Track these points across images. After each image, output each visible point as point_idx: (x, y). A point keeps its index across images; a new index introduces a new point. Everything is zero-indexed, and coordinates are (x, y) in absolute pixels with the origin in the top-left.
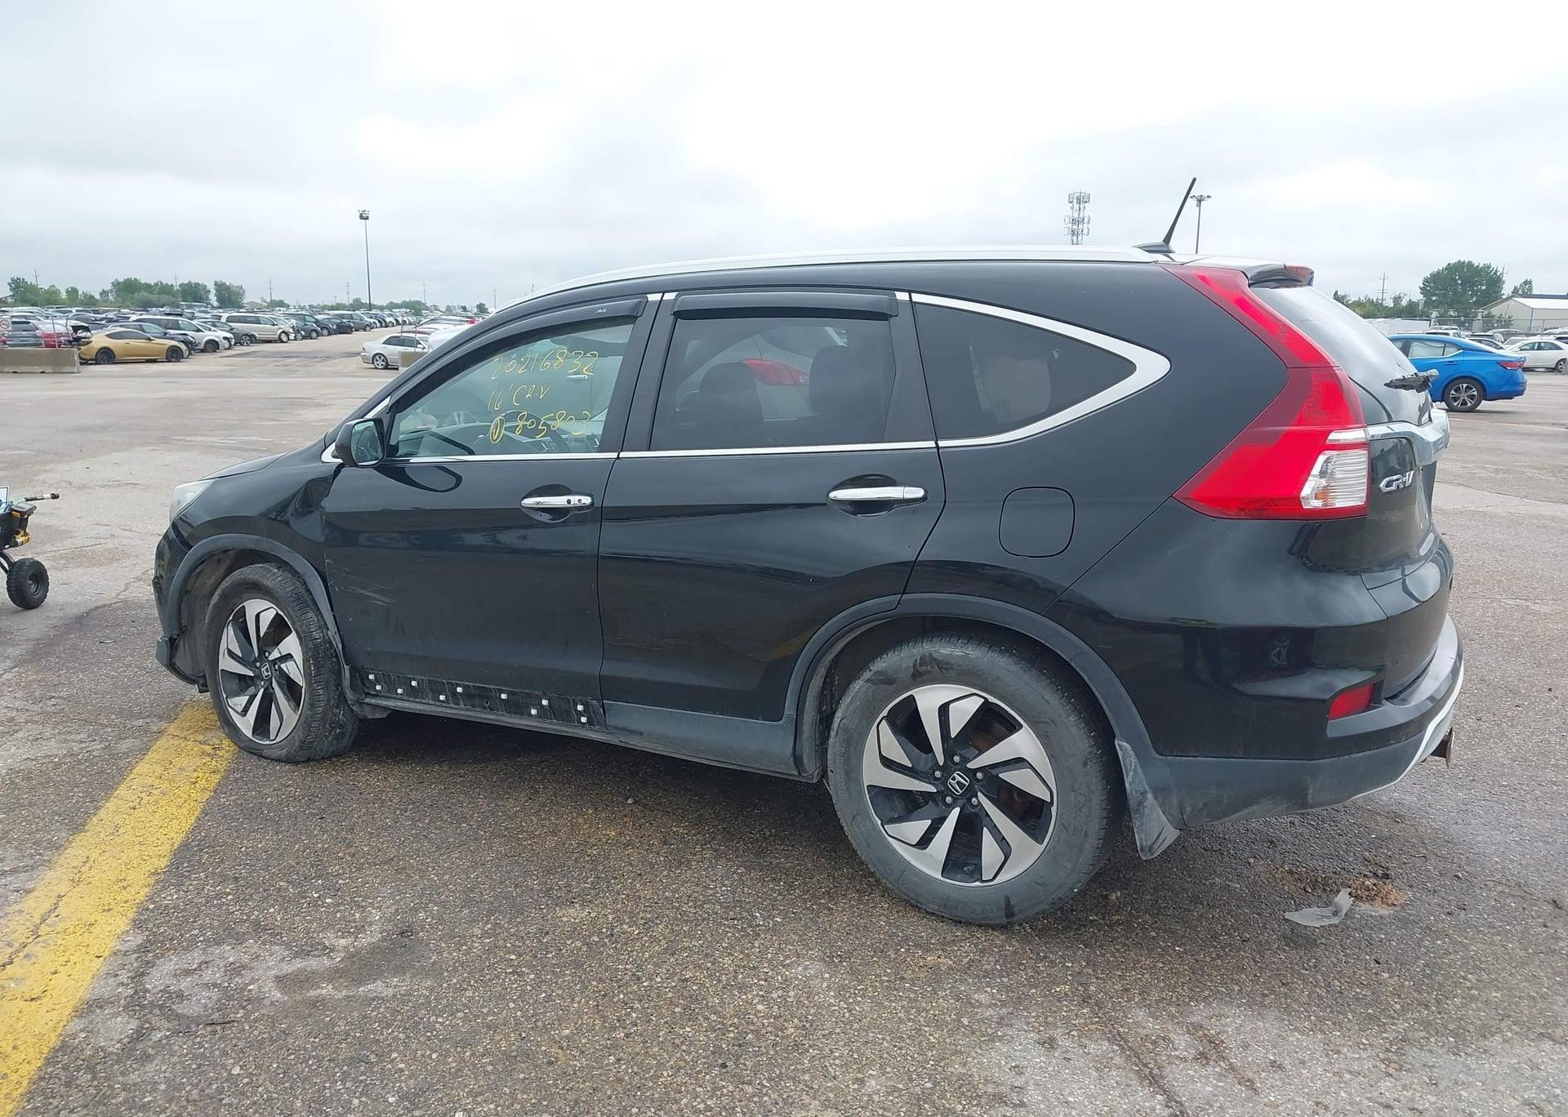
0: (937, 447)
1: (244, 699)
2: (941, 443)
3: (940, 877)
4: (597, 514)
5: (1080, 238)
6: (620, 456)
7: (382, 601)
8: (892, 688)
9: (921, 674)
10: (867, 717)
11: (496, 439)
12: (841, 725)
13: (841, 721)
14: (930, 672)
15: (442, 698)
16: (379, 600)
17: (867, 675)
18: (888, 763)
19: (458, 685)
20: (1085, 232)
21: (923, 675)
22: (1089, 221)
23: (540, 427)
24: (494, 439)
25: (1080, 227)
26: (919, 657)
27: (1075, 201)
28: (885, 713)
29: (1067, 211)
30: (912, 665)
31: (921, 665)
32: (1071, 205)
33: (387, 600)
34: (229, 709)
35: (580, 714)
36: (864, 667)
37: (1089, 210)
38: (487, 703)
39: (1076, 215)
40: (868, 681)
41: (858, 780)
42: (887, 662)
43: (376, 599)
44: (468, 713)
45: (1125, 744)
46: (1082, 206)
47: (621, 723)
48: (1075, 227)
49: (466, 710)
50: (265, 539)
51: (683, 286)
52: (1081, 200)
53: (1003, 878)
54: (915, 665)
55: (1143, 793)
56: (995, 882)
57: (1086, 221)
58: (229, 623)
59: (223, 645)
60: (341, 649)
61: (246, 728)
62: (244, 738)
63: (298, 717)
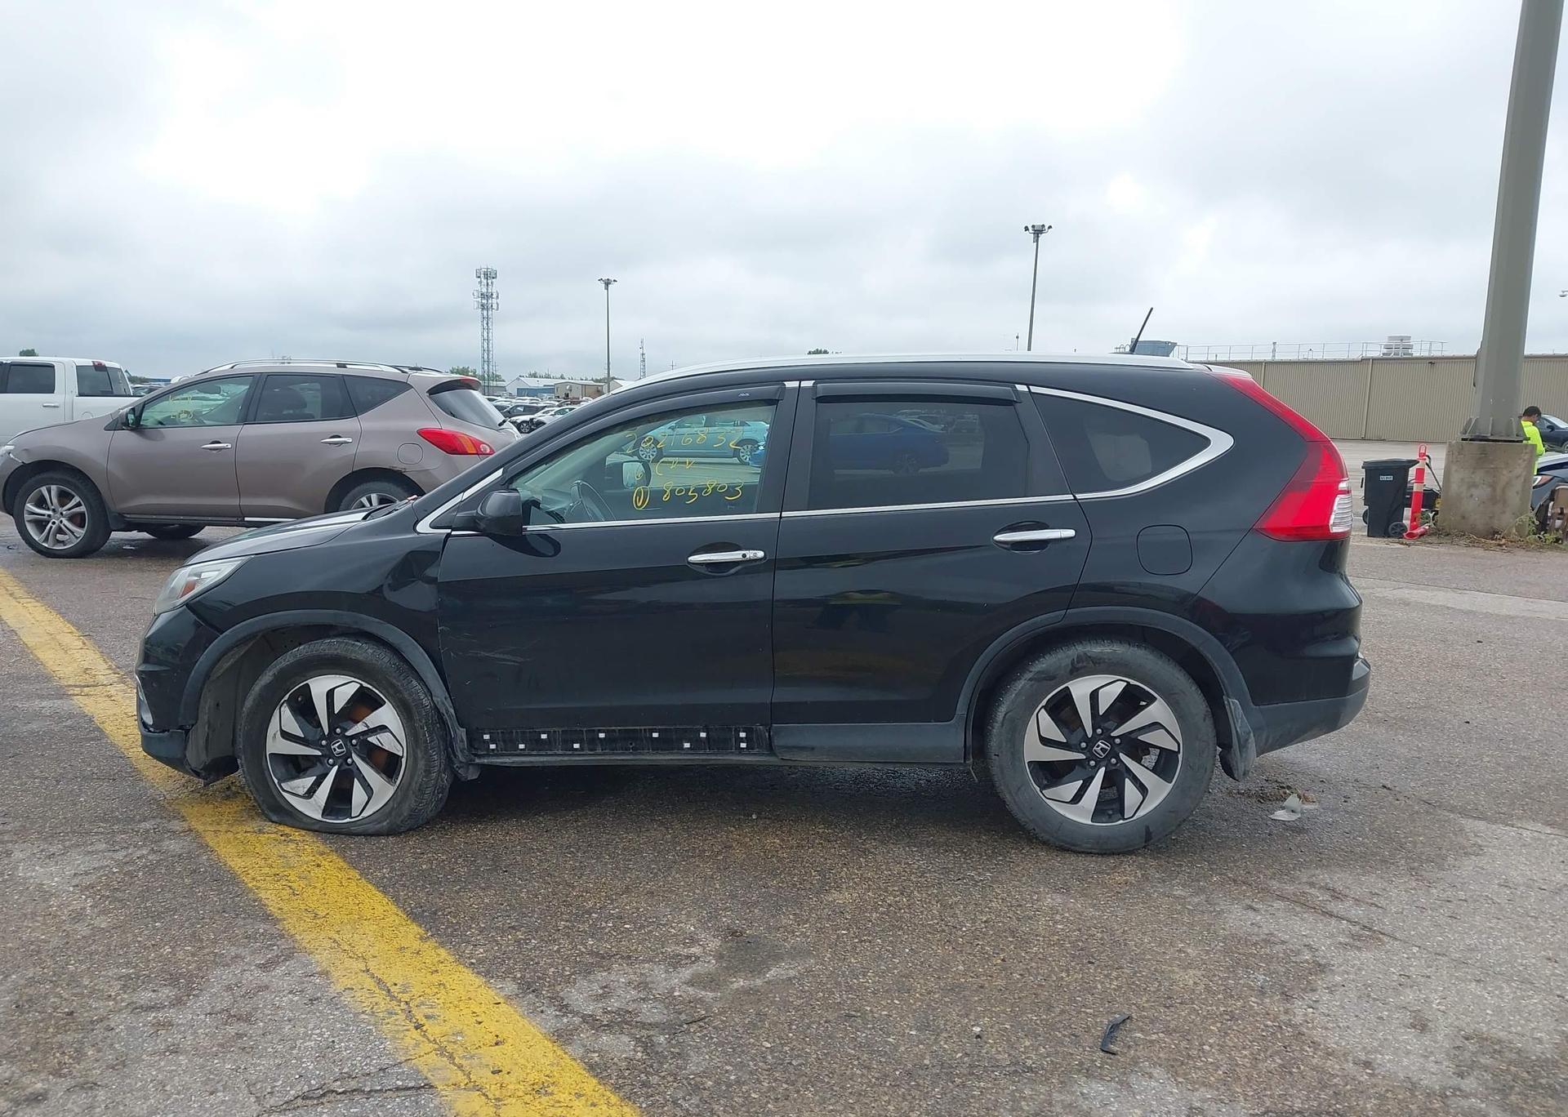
0: (1075, 499)
1: (309, 781)
2: (1079, 496)
3: (1090, 823)
4: (771, 565)
5: (490, 312)
6: (783, 515)
7: (514, 661)
8: (1052, 683)
9: (1078, 669)
10: (1029, 708)
11: (641, 506)
12: (1007, 717)
13: (1005, 715)
14: (1085, 667)
15: (576, 746)
16: (508, 661)
17: (1028, 676)
18: (1045, 741)
19: (600, 731)
20: (495, 306)
21: (1078, 670)
22: (497, 297)
23: (690, 494)
24: (639, 505)
25: (490, 301)
26: (1076, 656)
27: (482, 276)
28: (1044, 703)
29: (475, 285)
30: (1070, 663)
31: (1078, 662)
32: (479, 279)
33: (519, 659)
34: (283, 793)
35: (742, 740)
36: (1024, 670)
37: (497, 286)
38: (631, 744)
39: (484, 290)
40: (1030, 680)
41: (1021, 760)
42: (1046, 663)
43: (504, 660)
44: (607, 757)
45: (1237, 701)
46: (489, 281)
47: (791, 741)
48: (485, 301)
49: (604, 754)
50: (346, 613)
51: (820, 375)
52: (489, 275)
53: (1141, 813)
54: (1072, 663)
55: (1249, 733)
56: (1134, 818)
57: (494, 296)
58: (283, 704)
59: (273, 728)
60: (454, 714)
61: (312, 810)
62: (309, 820)
63: (396, 788)
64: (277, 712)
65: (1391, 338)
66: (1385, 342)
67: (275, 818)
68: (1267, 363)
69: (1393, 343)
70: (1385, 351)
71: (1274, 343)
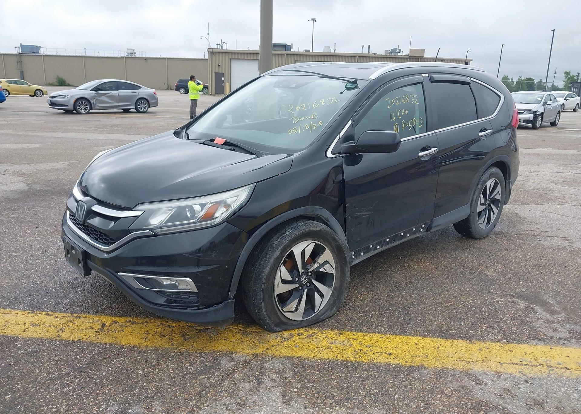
0: (487, 119)
1: (296, 302)
6: (435, 132)
7: (368, 215)
14: (491, 177)
15: (378, 247)
18: (481, 204)
19: (388, 238)
26: (490, 174)
28: (482, 191)
33: (369, 213)
34: (285, 314)
35: (422, 228)
38: (393, 240)
41: (477, 212)
42: (484, 178)
43: (365, 215)
47: (436, 224)
53: (493, 221)
58: (281, 265)
59: (278, 279)
60: (348, 246)
61: (298, 317)
62: (296, 323)
63: (332, 290)
64: (278, 270)
65: (128, 49)
66: (126, 51)
67: (278, 329)
68: (84, 57)
69: (130, 51)
70: (127, 54)
71: (85, 49)
